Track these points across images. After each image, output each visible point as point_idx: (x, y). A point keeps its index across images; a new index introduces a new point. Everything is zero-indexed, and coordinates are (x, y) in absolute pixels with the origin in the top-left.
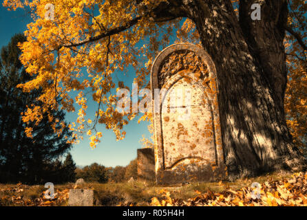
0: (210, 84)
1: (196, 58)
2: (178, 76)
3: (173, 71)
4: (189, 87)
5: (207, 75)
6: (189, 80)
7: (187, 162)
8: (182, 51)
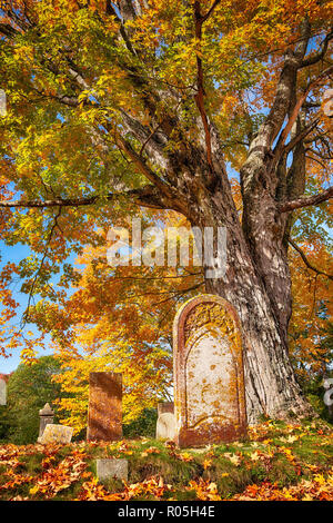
0: (235, 340)
1: (223, 311)
2: (204, 329)
3: (200, 323)
4: (215, 342)
5: (233, 330)
6: (215, 334)
7: (210, 420)
8: (210, 303)
